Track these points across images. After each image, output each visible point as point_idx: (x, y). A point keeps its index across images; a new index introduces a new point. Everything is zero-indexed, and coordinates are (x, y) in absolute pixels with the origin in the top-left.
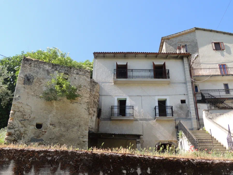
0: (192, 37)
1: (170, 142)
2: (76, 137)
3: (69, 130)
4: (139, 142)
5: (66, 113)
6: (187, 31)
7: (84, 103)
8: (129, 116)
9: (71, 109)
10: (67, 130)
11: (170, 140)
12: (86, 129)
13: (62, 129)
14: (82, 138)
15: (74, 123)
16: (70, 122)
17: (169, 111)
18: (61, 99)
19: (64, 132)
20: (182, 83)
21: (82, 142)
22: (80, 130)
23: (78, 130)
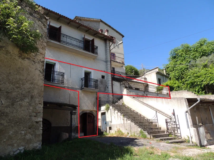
0: (97, 26)
1: (91, 111)
2: (26, 116)
3: (16, 104)
4: (75, 113)
5: (10, 73)
6: (95, 20)
7: (39, 63)
8: (57, 82)
9: (19, 68)
10: (13, 104)
11: (92, 109)
12: (40, 103)
13: (3, 102)
14: (35, 116)
15: (24, 92)
16: (17, 90)
17: (92, 83)
18: (4, 47)
19: (7, 107)
20: (104, 61)
21: (35, 124)
22: (32, 104)
23: (30, 105)
